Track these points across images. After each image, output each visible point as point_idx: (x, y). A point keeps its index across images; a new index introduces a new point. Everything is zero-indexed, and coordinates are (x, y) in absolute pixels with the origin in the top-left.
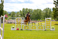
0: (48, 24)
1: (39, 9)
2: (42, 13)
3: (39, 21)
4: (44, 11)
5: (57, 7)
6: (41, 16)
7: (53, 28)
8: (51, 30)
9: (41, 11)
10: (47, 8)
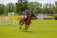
0: (11, 19)
1: (2, 4)
2: (5, 8)
3: (2, 16)
4: (7, 5)
5: (20, 2)
6: (4, 11)
7: (16, 23)
8: (14, 25)
9: (4, 6)
10: (10, 3)
